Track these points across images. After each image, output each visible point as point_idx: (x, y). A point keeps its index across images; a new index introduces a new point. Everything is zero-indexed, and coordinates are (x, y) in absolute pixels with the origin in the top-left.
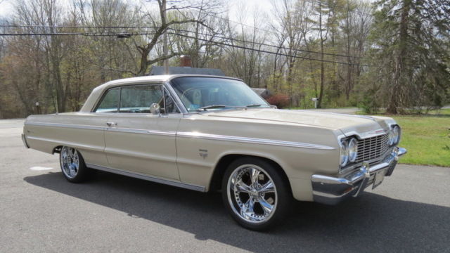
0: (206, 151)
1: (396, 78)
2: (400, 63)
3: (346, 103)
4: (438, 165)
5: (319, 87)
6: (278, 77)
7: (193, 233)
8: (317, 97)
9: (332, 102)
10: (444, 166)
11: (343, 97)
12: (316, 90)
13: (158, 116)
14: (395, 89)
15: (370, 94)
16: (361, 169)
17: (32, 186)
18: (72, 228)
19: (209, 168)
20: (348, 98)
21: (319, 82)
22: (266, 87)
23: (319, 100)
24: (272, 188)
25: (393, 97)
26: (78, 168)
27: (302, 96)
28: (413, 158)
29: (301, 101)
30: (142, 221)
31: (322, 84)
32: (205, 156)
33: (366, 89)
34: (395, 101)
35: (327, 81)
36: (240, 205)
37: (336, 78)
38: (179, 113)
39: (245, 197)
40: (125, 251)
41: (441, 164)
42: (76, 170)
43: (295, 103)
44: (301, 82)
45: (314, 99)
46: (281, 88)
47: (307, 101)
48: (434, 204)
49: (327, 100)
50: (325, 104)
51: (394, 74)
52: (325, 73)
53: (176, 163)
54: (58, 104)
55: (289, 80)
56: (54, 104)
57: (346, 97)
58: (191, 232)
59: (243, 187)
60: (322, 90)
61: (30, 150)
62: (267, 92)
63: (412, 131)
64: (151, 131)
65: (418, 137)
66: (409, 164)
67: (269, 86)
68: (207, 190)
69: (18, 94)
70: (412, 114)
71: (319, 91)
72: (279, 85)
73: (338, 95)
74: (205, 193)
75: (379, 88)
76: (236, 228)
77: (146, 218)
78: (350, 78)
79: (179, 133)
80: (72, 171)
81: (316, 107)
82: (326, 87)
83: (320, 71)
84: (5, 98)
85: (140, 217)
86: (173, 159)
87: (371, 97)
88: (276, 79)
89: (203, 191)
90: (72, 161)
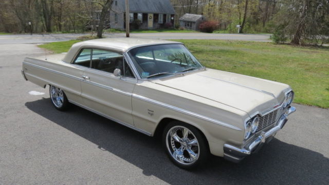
0: (153, 112)
1: (302, 17)
2: (307, 5)
3: (262, 29)
4: (320, 107)
5: (242, 16)
6: (212, 6)
7: (142, 168)
8: (240, 24)
9: (252, 28)
10: (323, 108)
11: (261, 24)
12: (240, 18)
13: (119, 77)
14: (300, 25)
15: (281, 29)
16: (259, 137)
17: (32, 113)
18: (61, 159)
19: (154, 123)
20: (264, 26)
21: (243, 12)
22: (202, 14)
23: (242, 27)
24: (196, 143)
25: (298, 32)
26: (63, 101)
27: (229, 22)
28: (303, 98)
29: (228, 26)
30: (107, 154)
31: (245, 14)
32: (152, 115)
33: (278, 24)
34: (298, 35)
35: (249, 11)
36: (174, 149)
37: (256, 10)
38: (135, 78)
39: (178, 145)
40: (97, 184)
41: (322, 106)
42: (62, 102)
43: (223, 27)
44: (229, 11)
45: (238, 26)
46: (213, 16)
47: (232, 26)
48: (309, 149)
49: (248, 26)
50: (246, 30)
51: (301, 13)
52: (249, 5)
53: (132, 115)
54: (46, 21)
55: (220, 9)
56: (42, 21)
57: (262, 25)
58: (141, 167)
59: (177, 139)
60: (245, 17)
61: (28, 82)
62: (203, 18)
63: (307, 67)
64: (114, 89)
65: (310, 73)
66: (299, 104)
67: (205, 13)
68: (152, 136)
69: (15, 12)
70: (310, 45)
71: (242, 20)
72: (212, 12)
73: (257, 22)
74: (151, 137)
75: (288, 24)
76: (171, 165)
77: (111, 151)
78: (267, 10)
79: (134, 95)
80: (58, 101)
81: (239, 32)
82: (248, 16)
83: (245, 3)
84: (6, 15)
85: (106, 150)
86: (130, 111)
87: (281, 31)
88: (210, 7)
89: (150, 135)
90: (58, 95)
